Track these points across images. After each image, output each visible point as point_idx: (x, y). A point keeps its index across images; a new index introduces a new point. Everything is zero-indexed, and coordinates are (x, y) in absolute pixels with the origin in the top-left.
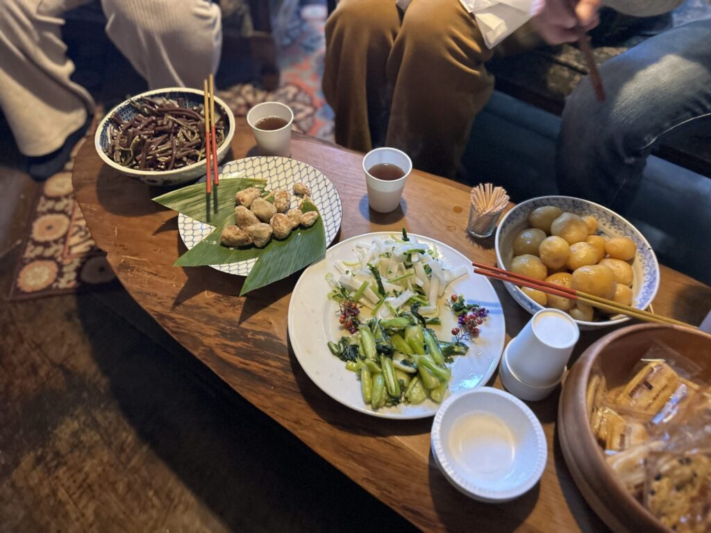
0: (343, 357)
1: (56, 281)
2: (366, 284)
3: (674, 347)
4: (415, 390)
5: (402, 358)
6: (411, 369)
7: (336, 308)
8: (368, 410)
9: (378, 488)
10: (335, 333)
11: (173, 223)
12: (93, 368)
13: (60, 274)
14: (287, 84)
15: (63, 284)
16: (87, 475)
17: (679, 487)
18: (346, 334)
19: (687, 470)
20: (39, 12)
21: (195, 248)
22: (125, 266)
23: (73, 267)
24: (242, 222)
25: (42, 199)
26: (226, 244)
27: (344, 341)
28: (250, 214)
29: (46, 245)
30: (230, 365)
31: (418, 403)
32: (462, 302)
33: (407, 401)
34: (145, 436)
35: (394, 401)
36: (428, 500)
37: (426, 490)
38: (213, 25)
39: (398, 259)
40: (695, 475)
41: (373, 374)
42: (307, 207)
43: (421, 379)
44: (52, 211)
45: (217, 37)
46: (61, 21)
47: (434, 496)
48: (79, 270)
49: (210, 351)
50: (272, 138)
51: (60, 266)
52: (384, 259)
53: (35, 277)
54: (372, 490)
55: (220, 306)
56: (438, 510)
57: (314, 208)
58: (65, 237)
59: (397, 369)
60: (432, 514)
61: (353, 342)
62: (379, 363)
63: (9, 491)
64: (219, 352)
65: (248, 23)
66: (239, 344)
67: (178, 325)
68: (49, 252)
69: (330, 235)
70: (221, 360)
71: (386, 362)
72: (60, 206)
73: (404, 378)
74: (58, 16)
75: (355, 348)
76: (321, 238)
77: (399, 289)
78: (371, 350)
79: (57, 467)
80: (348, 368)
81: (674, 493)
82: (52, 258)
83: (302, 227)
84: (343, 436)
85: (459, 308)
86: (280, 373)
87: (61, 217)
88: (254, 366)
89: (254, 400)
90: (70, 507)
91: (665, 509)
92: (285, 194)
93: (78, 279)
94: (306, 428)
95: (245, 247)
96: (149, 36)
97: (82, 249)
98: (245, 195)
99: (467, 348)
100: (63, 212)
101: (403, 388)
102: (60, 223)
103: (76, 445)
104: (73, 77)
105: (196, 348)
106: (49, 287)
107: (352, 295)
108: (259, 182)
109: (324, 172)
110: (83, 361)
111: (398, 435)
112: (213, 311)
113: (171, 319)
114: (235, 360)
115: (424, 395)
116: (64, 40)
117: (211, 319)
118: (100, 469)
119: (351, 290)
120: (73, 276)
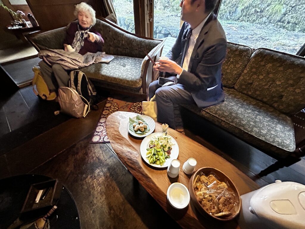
25: (99, 123)
33: (156, 164)
40: (212, 199)
44: (100, 126)
51: (100, 137)
53: (96, 139)
58: (102, 131)
68: (99, 134)
72: (102, 124)
81: (207, 202)
90: (96, 188)
97: (105, 134)
101: (156, 161)
102: (102, 128)
106: (98, 141)
115: (159, 163)
120: (102, 139)
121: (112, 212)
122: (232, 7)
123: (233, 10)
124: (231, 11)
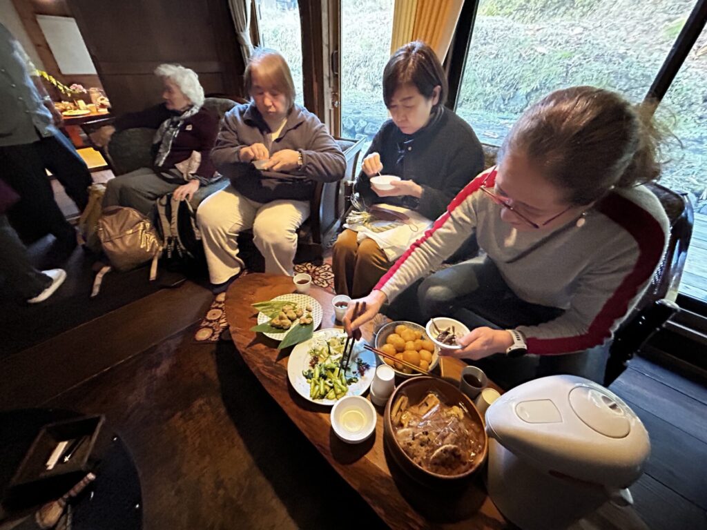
0: (307, 377)
1: (211, 337)
2: (323, 349)
3: (440, 390)
4: (331, 394)
5: (329, 380)
6: (331, 385)
7: (310, 358)
8: (310, 399)
9: (310, 434)
10: (307, 368)
11: (256, 316)
12: (216, 377)
13: (213, 335)
14: (326, 264)
15: (213, 339)
16: (201, 425)
17: (422, 445)
18: (311, 368)
19: (426, 437)
20: (230, 232)
21: (261, 325)
22: (235, 332)
23: (218, 332)
24: (281, 318)
25: (214, 303)
26: (273, 326)
27: (309, 371)
28: (285, 316)
29: (211, 321)
30: (263, 375)
31: (331, 399)
32: (361, 361)
33: (327, 398)
34: (230, 411)
35: (322, 397)
36: (328, 442)
37: (328, 438)
38: (293, 242)
39: (339, 340)
40: (429, 440)
41: (316, 384)
42: (309, 317)
43: (334, 390)
44: (217, 308)
45: (295, 245)
46: (237, 235)
47: (331, 441)
48: (220, 334)
49: (258, 370)
50: (302, 287)
51: (214, 331)
52: (333, 340)
53: (203, 335)
54: (308, 436)
55: (266, 351)
56: (331, 447)
57: (311, 317)
58: (219, 319)
59: (326, 384)
60: (328, 448)
61: (312, 372)
62: (319, 380)
63: (166, 428)
64: (261, 370)
65: (311, 240)
66: (269, 368)
67: (249, 357)
68: (211, 325)
69: (315, 328)
70: (261, 373)
71: (322, 381)
72: (220, 306)
73: (328, 388)
74: (236, 233)
75: (312, 374)
76: (312, 328)
77: (336, 352)
78: (317, 375)
79: (189, 420)
80: (308, 382)
81: (420, 447)
82: (211, 327)
83: (305, 324)
84: (300, 410)
85: (360, 364)
86: (282, 381)
87: (220, 311)
88: (273, 377)
89: (269, 391)
90: (189, 439)
91: (416, 454)
92: (301, 309)
93: (219, 337)
94: (286, 405)
95: (280, 328)
96: (267, 244)
97: (224, 325)
98: (286, 308)
99: (357, 380)
100: (221, 308)
101: (326, 392)
102: (219, 313)
103: (200, 411)
104: (238, 255)
105: (253, 367)
106: (207, 340)
107: (317, 353)
108: (294, 303)
109: (319, 302)
110: (213, 374)
111: (323, 412)
112: (263, 353)
113: (247, 354)
114: (266, 374)
115: (334, 396)
116: (237, 241)
117: (261, 356)
118: (206, 424)
119: (318, 351)
120: (217, 336)
121: (221, 492)
122: (507, 88)
123: (510, 93)
124: (506, 95)
